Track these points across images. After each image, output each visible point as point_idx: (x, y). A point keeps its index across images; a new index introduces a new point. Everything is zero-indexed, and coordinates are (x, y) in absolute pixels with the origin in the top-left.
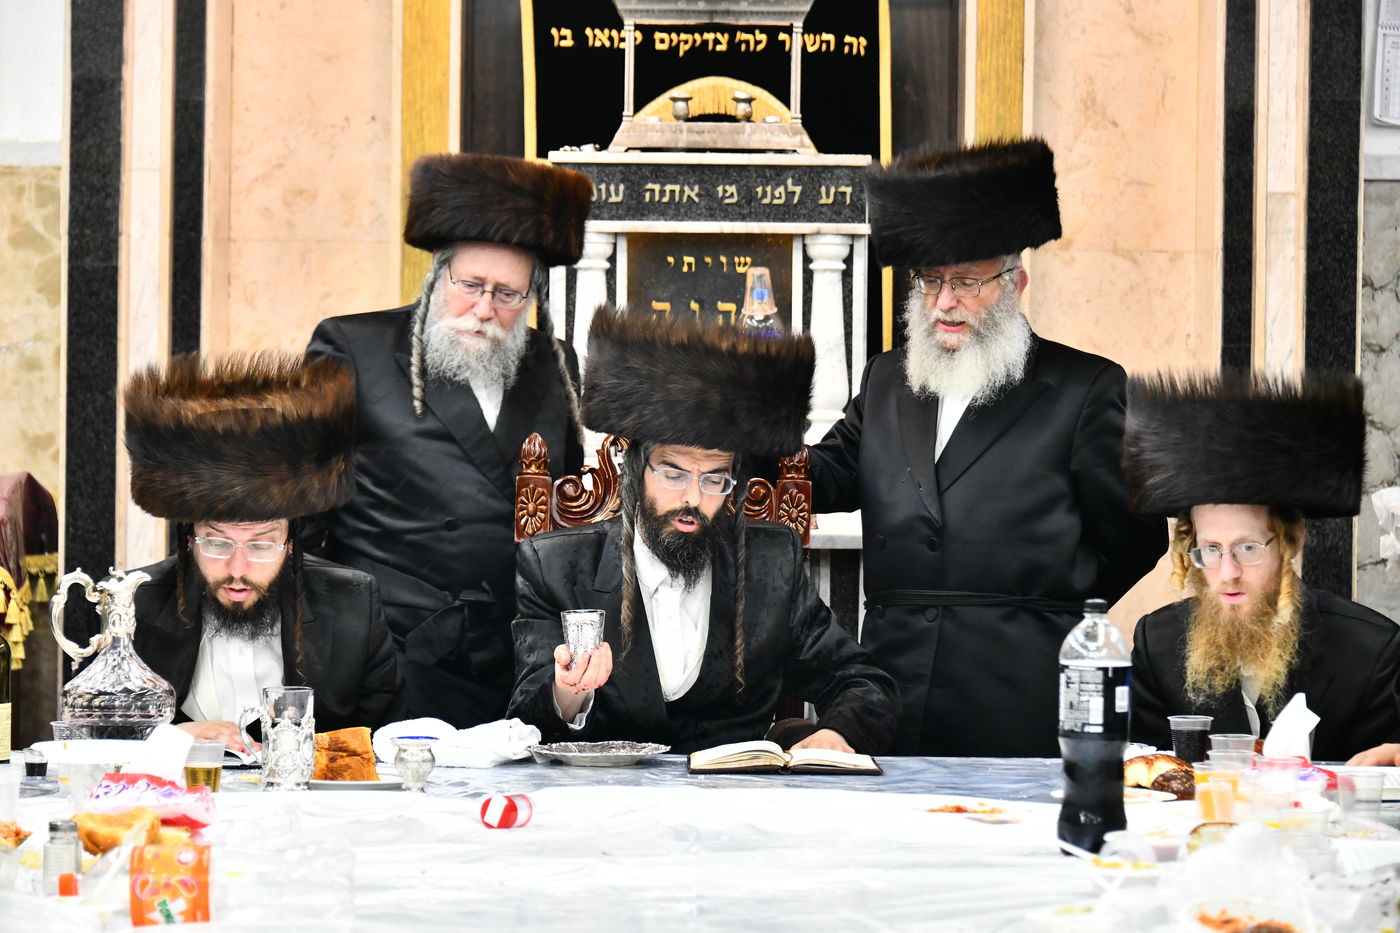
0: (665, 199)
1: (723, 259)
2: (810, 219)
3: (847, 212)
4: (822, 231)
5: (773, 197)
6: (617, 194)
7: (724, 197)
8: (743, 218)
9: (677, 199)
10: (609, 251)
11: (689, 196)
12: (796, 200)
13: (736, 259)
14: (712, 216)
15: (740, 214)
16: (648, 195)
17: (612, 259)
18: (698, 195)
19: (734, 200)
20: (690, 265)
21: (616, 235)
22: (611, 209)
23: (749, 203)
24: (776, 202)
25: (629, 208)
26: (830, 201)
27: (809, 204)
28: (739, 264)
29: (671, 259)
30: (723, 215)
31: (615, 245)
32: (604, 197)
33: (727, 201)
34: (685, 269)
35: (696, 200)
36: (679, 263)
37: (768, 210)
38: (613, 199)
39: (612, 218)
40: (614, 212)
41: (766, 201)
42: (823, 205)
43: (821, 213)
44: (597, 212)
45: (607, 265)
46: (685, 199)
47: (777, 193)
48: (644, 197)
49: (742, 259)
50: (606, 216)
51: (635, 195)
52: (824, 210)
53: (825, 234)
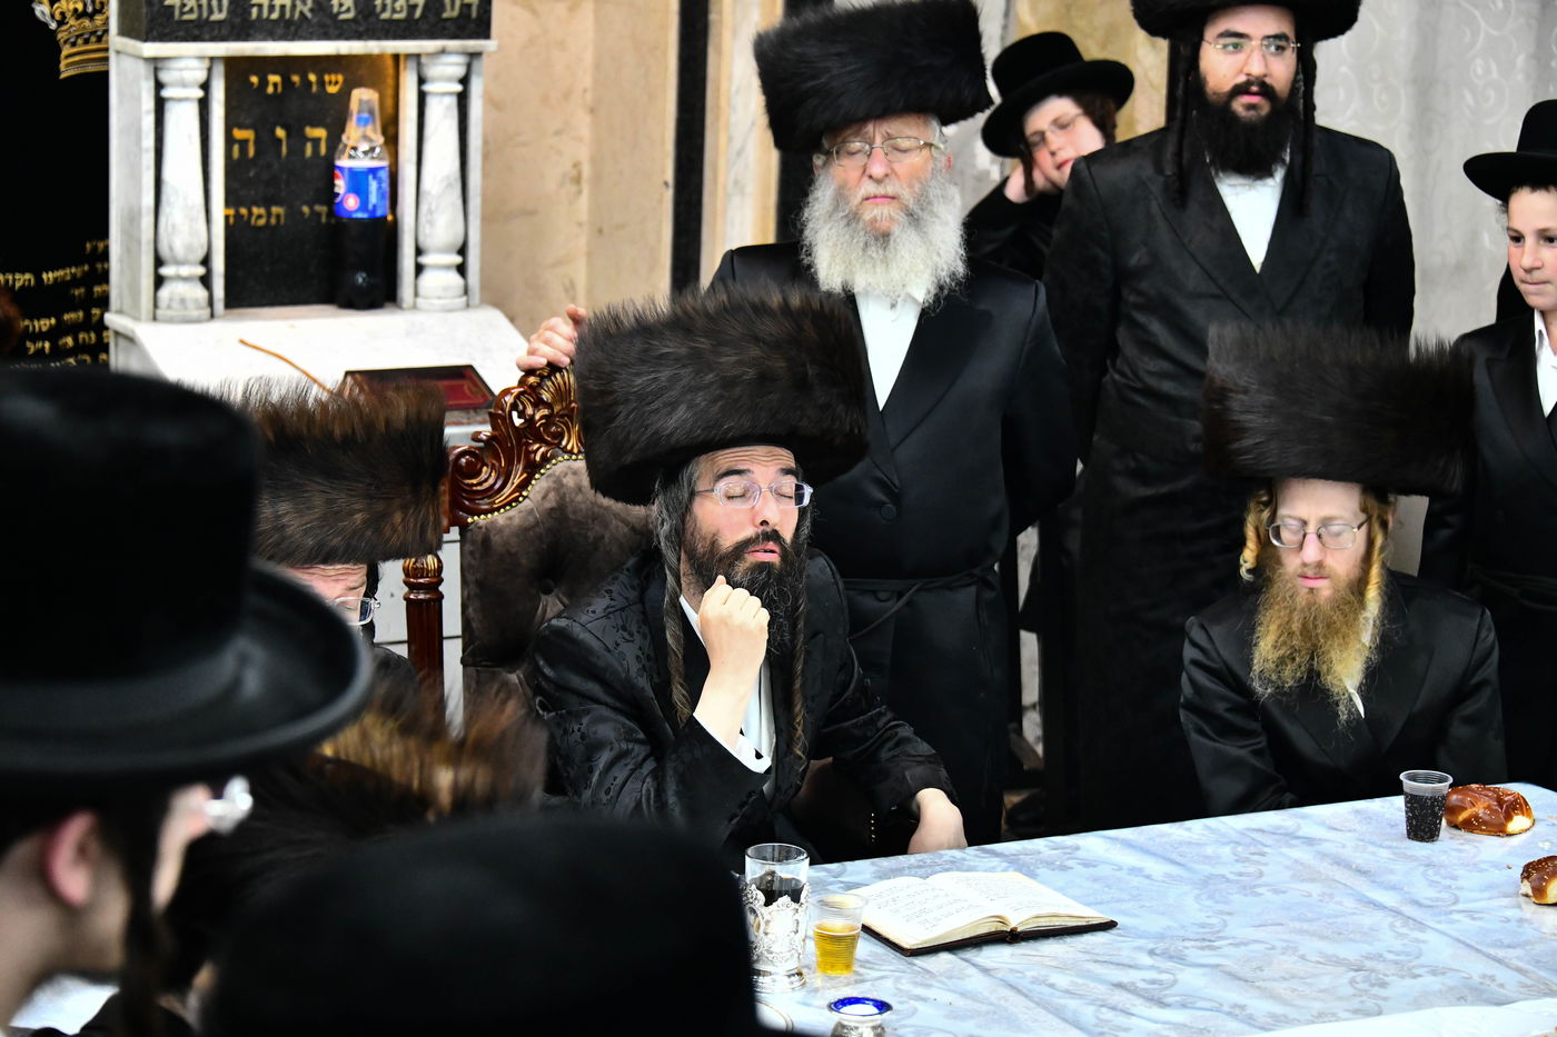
0: (275, 16)
1: (312, 77)
2: (432, 36)
3: (472, 26)
4: (448, 49)
5: (394, 11)
6: (220, 10)
7: (339, 13)
8: (359, 36)
9: (288, 16)
10: (201, 76)
11: (301, 13)
12: (418, 13)
13: (327, 78)
14: (326, 36)
15: (357, 31)
16: (255, 11)
17: (206, 86)
18: (311, 10)
19: (350, 15)
20: (275, 85)
21: (212, 59)
22: (213, 30)
23: (366, 18)
24: (396, 16)
25: (233, 27)
26: (455, 13)
27: (432, 19)
28: (330, 83)
29: (254, 79)
30: (337, 32)
31: (210, 70)
32: (205, 15)
33: (342, 17)
34: (270, 90)
35: (309, 15)
36: (264, 83)
37: (386, 26)
38: (217, 16)
39: (213, 39)
40: (216, 32)
41: (385, 16)
42: (447, 20)
43: (444, 28)
44: (196, 32)
45: (200, 94)
46: (297, 15)
47: (397, 5)
48: (250, 13)
49: (333, 78)
50: (207, 37)
51: (240, 11)
52: (448, 24)
53: (450, 53)
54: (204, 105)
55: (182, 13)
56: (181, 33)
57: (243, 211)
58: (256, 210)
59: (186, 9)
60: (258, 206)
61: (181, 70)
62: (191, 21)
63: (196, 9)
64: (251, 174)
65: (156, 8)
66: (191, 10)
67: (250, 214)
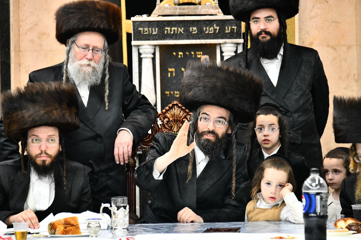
0: (172, 33)
1: (193, 53)
2: (222, 38)
3: (235, 35)
5: (209, 31)
6: (155, 31)
7: (192, 31)
9: (176, 32)
10: (153, 51)
11: (180, 32)
12: (217, 31)
13: (197, 53)
14: (188, 38)
15: (198, 37)
16: (166, 32)
17: (154, 54)
18: (183, 31)
19: (196, 32)
20: (181, 55)
21: (155, 46)
22: (153, 37)
23: (201, 33)
24: (210, 32)
25: (160, 36)
26: (229, 31)
27: (222, 33)
29: (174, 53)
30: (192, 37)
31: (155, 49)
32: (151, 32)
33: (193, 33)
34: (180, 57)
35: (183, 32)
36: (177, 55)
37: (207, 35)
38: (154, 33)
39: (154, 40)
40: (154, 38)
41: (207, 32)
42: (227, 33)
43: (226, 36)
44: (148, 38)
45: (152, 56)
47: (210, 30)
49: (199, 53)
50: (152, 39)
51: (161, 32)
52: (227, 35)
53: (228, 43)
54: (154, 59)
55: (144, 32)
56: (144, 38)
57: (172, 92)
58: (176, 92)
60: (177, 91)
61: (144, 49)
62: (146, 35)
63: (148, 31)
64: (174, 82)
65: (136, 31)
66: (146, 31)
67: (174, 93)
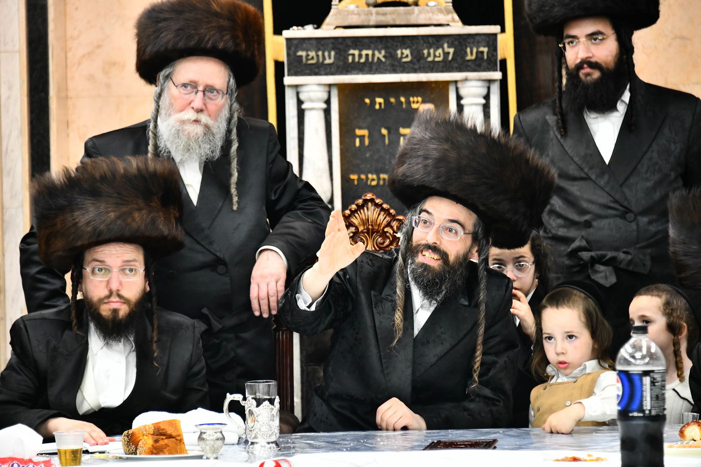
0: (363, 60)
1: (403, 99)
2: (460, 69)
3: (484, 64)
4: (469, 78)
5: (435, 56)
6: (330, 58)
7: (402, 58)
8: (415, 71)
9: (370, 59)
10: (325, 96)
11: (378, 58)
12: (450, 57)
13: (411, 99)
14: (394, 70)
15: (413, 68)
16: (350, 59)
17: (328, 102)
18: (384, 57)
19: (409, 59)
20: (380, 104)
21: (330, 86)
22: (326, 69)
23: (419, 61)
24: (437, 59)
25: (338, 67)
26: (474, 57)
27: (459, 60)
28: (414, 102)
29: (367, 101)
30: (401, 69)
31: (329, 93)
32: (321, 60)
33: (404, 60)
34: (377, 107)
35: (383, 60)
36: (373, 103)
37: (432, 65)
38: (327, 61)
39: (327, 74)
40: (328, 70)
41: (430, 59)
42: (469, 61)
43: (468, 66)
44: (317, 70)
45: (324, 106)
46: (376, 60)
47: (437, 54)
48: (348, 59)
49: (415, 99)
50: (323, 73)
51: (342, 58)
52: (469, 64)
53: (471, 80)
54: (327, 112)
55: (307, 60)
56: (308, 71)
57: (363, 177)
58: (370, 176)
59: (310, 57)
60: (372, 174)
61: (308, 92)
62: (312, 64)
63: (315, 57)
64: (368, 155)
65: (293, 57)
66: (313, 58)
67: (367, 178)
